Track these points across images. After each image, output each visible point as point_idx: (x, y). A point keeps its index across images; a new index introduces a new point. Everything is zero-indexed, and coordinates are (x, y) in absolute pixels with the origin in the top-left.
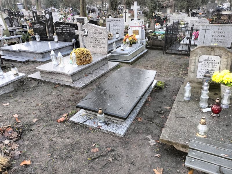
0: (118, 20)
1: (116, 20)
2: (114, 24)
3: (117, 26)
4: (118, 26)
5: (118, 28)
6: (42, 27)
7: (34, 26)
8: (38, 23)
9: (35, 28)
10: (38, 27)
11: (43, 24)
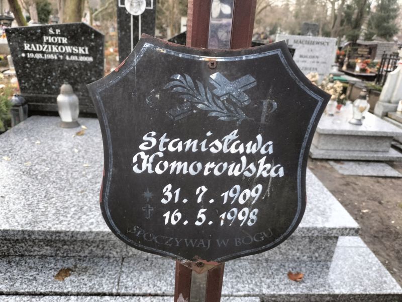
0: (318, 43)
1: (313, 43)
2: (303, 54)
3: (312, 60)
4: (316, 60)
5: (315, 65)
6: (83, 55)
7: (27, 47)
8: (58, 31)
9: (32, 55)
10: (51, 53)
11: (92, 40)
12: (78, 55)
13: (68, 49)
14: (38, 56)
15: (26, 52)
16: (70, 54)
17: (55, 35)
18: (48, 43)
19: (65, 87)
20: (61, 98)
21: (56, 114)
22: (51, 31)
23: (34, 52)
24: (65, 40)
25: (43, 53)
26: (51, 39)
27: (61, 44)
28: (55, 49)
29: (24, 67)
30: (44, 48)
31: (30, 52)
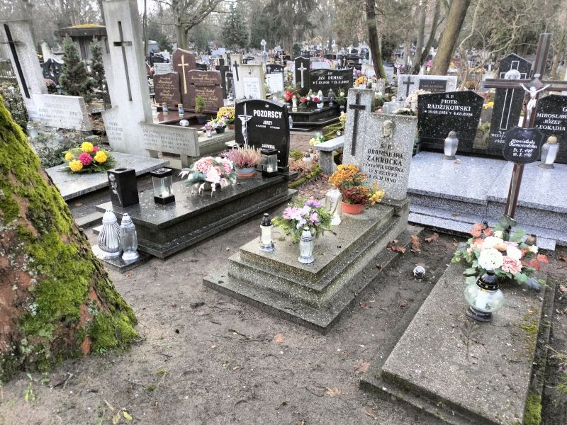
6: (466, 112)
7: (429, 106)
8: (452, 96)
9: (431, 112)
10: (445, 110)
11: (475, 102)
12: (462, 112)
13: (457, 108)
14: (436, 112)
15: (428, 110)
16: (457, 111)
17: (450, 99)
18: (444, 104)
19: (451, 133)
20: (448, 140)
21: (442, 151)
22: (448, 96)
23: (433, 110)
24: (455, 102)
25: (439, 110)
26: (446, 101)
27: (453, 105)
28: (447, 107)
29: (425, 119)
30: (440, 107)
31: (430, 109)
